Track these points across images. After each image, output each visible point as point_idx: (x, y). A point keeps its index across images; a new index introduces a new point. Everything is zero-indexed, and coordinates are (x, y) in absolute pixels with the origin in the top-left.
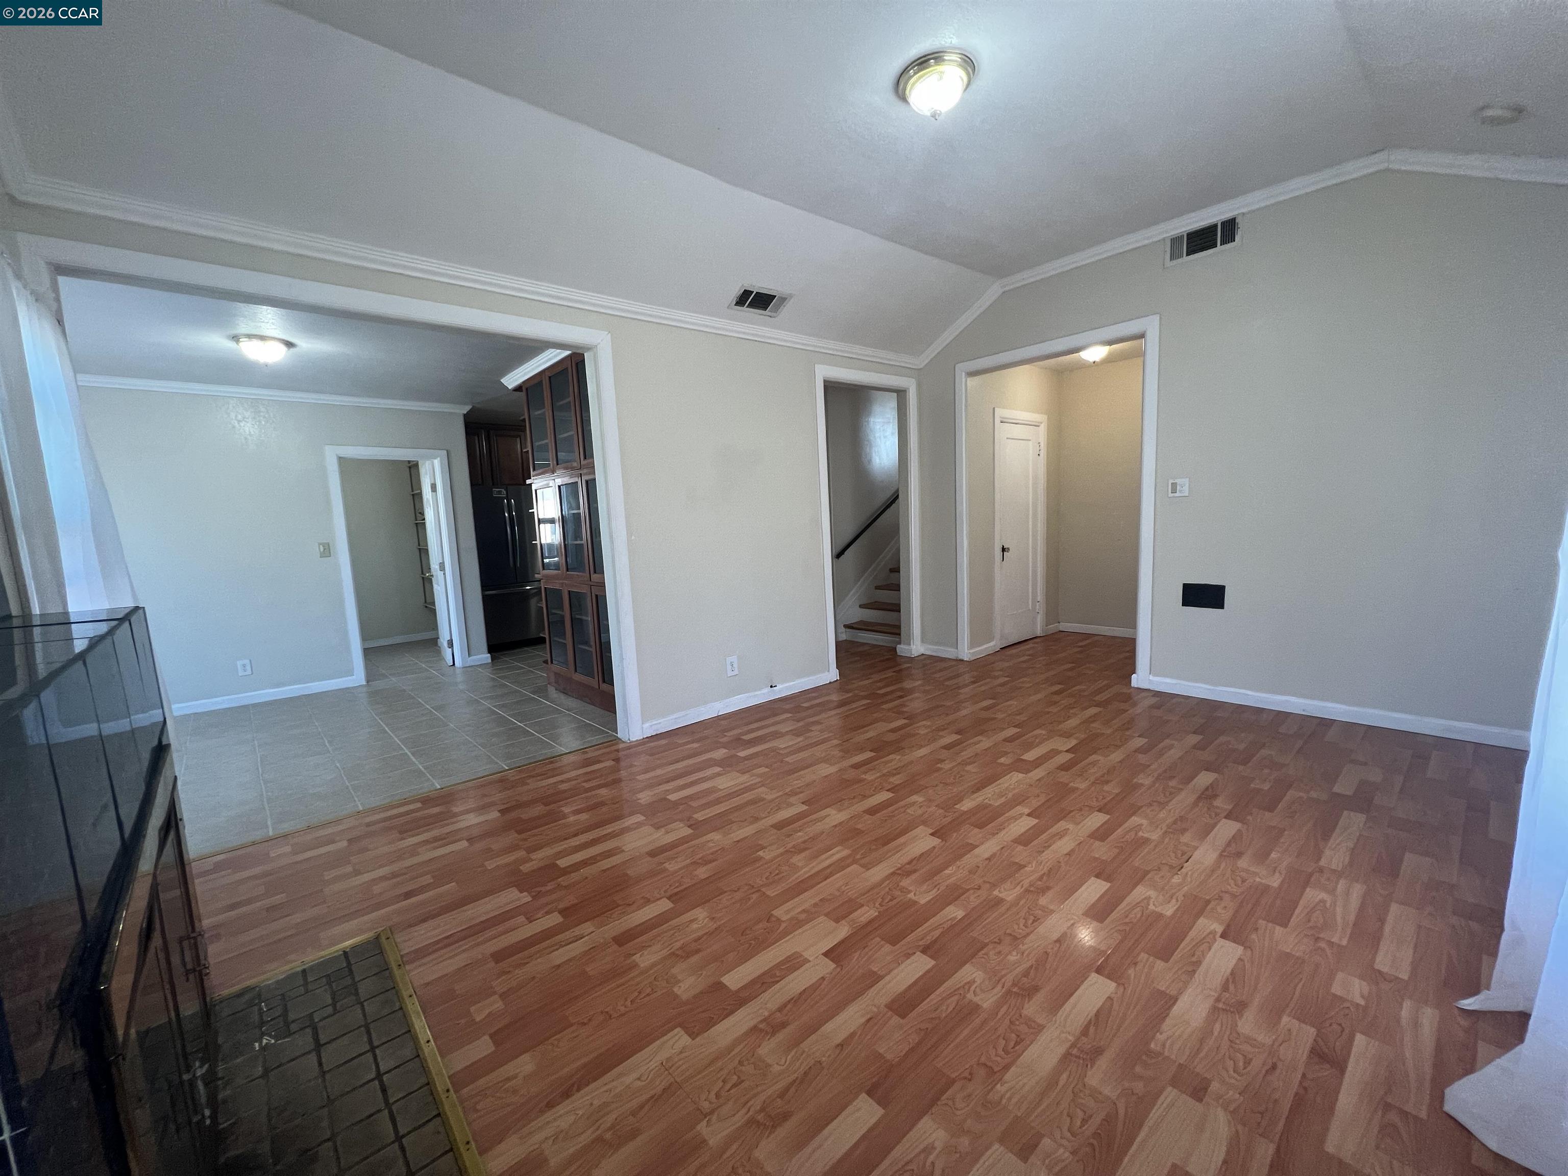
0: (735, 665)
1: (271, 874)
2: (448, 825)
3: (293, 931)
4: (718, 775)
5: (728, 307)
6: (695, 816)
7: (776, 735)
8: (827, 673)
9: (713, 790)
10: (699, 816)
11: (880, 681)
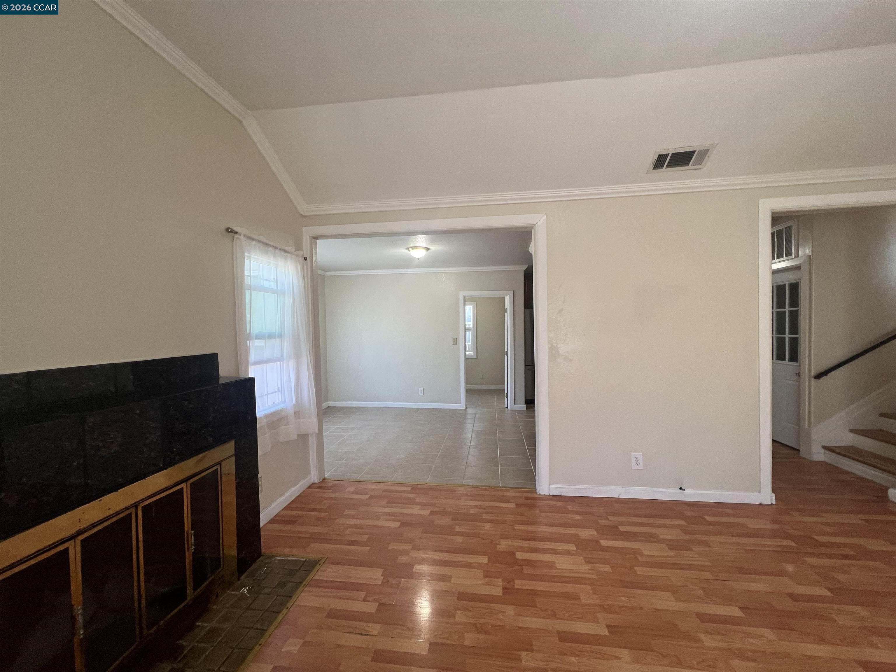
0: (641, 461)
1: (335, 500)
2: (408, 508)
3: (307, 536)
4: (568, 553)
5: (647, 173)
6: (517, 582)
7: (651, 538)
8: (757, 494)
9: (551, 565)
10: (518, 584)
11: (827, 524)
